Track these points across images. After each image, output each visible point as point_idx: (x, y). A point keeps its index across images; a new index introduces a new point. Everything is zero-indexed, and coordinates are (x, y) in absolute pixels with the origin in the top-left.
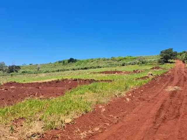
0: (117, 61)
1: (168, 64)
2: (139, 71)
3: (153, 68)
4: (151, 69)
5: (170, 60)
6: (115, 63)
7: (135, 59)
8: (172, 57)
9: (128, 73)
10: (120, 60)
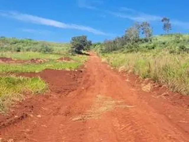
0: (10, 44)
1: (80, 56)
2: (39, 60)
3: (61, 59)
4: (58, 59)
5: (83, 52)
6: (5, 46)
7: (36, 43)
8: (85, 47)
9: (21, 63)
10: (15, 43)
